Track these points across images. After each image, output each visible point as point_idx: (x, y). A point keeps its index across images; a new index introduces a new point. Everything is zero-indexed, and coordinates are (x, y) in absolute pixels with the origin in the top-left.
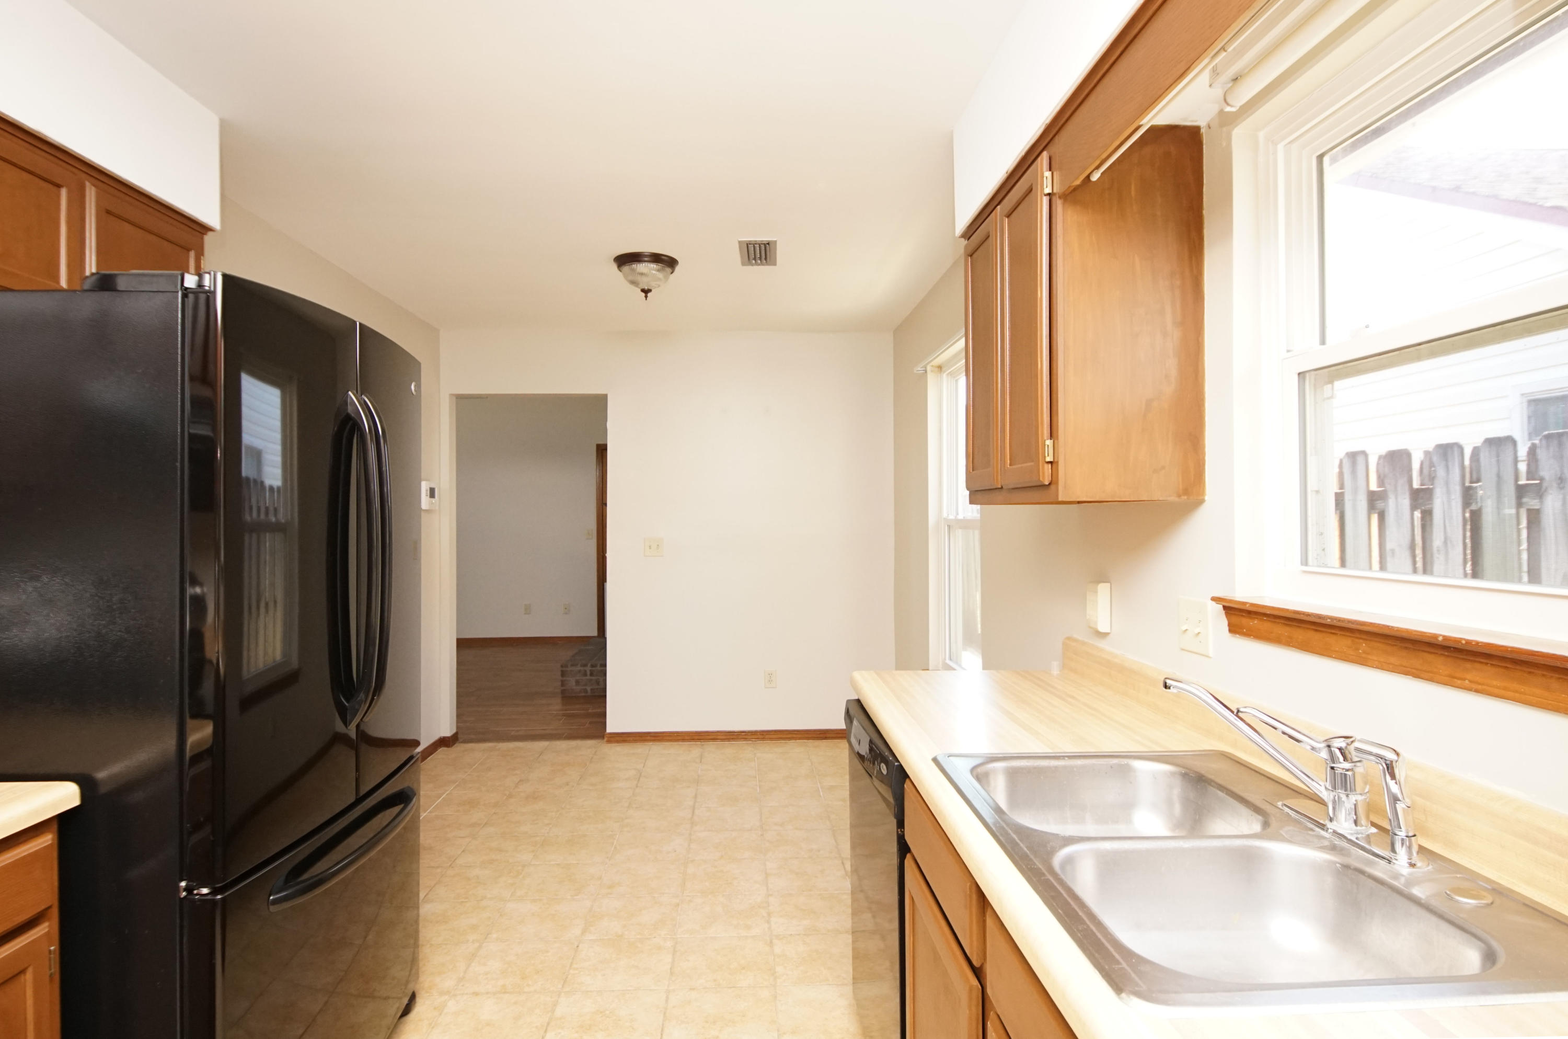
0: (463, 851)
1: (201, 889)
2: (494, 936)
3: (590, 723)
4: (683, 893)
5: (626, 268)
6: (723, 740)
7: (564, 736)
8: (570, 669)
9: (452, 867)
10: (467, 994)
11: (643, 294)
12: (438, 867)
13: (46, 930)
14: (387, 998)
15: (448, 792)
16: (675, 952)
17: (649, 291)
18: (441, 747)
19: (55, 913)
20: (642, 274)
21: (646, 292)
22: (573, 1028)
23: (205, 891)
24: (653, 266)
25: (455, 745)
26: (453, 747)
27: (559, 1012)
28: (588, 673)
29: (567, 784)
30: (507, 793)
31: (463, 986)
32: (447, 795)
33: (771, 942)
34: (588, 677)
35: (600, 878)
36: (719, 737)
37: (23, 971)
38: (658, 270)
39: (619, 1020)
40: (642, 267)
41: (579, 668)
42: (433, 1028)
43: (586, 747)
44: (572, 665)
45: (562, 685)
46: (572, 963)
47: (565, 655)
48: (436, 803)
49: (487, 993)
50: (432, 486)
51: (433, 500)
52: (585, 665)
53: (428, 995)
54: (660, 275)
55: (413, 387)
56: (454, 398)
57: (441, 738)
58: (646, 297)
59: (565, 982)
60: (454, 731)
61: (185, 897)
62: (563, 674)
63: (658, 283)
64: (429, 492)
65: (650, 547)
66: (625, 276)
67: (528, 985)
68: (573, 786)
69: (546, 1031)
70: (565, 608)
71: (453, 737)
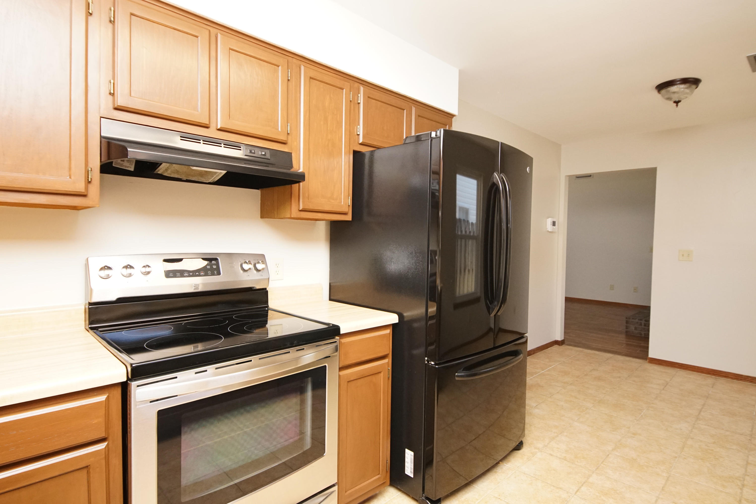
0: (558, 393)
1: (432, 362)
2: (565, 434)
3: (640, 351)
4: (681, 453)
5: (663, 91)
6: (732, 378)
7: (623, 354)
8: (631, 320)
9: (551, 398)
10: (547, 453)
11: (675, 104)
12: (544, 396)
13: (388, 361)
14: (510, 440)
15: (555, 365)
16: (668, 479)
17: (679, 101)
18: (556, 345)
19: (390, 356)
20: (674, 93)
21: (677, 102)
22: (597, 490)
23: (433, 363)
24: (682, 86)
25: (563, 345)
26: (562, 346)
27: (591, 480)
28: (643, 324)
29: (620, 377)
30: (585, 373)
31: (546, 449)
32: (555, 366)
33: (740, 501)
34: (643, 327)
35: (629, 428)
36: (729, 376)
37: (380, 372)
38: (687, 88)
39: (624, 498)
40: (674, 89)
41: (637, 320)
42: (529, 460)
43: (635, 363)
44: (633, 319)
45: (627, 328)
46: (603, 462)
47: (630, 313)
48: (549, 368)
49: (557, 457)
50: (554, 220)
51: (554, 227)
52: (641, 320)
53: (529, 446)
54: (687, 91)
55: (528, 169)
56: (568, 177)
57: (556, 340)
58: (677, 105)
59: (597, 468)
60: (563, 339)
61: (427, 364)
62: (627, 322)
63: (685, 96)
64: (552, 223)
65: (683, 255)
66: (663, 96)
67: (577, 462)
68: (623, 380)
69: (582, 485)
70: (635, 289)
71: (562, 342)
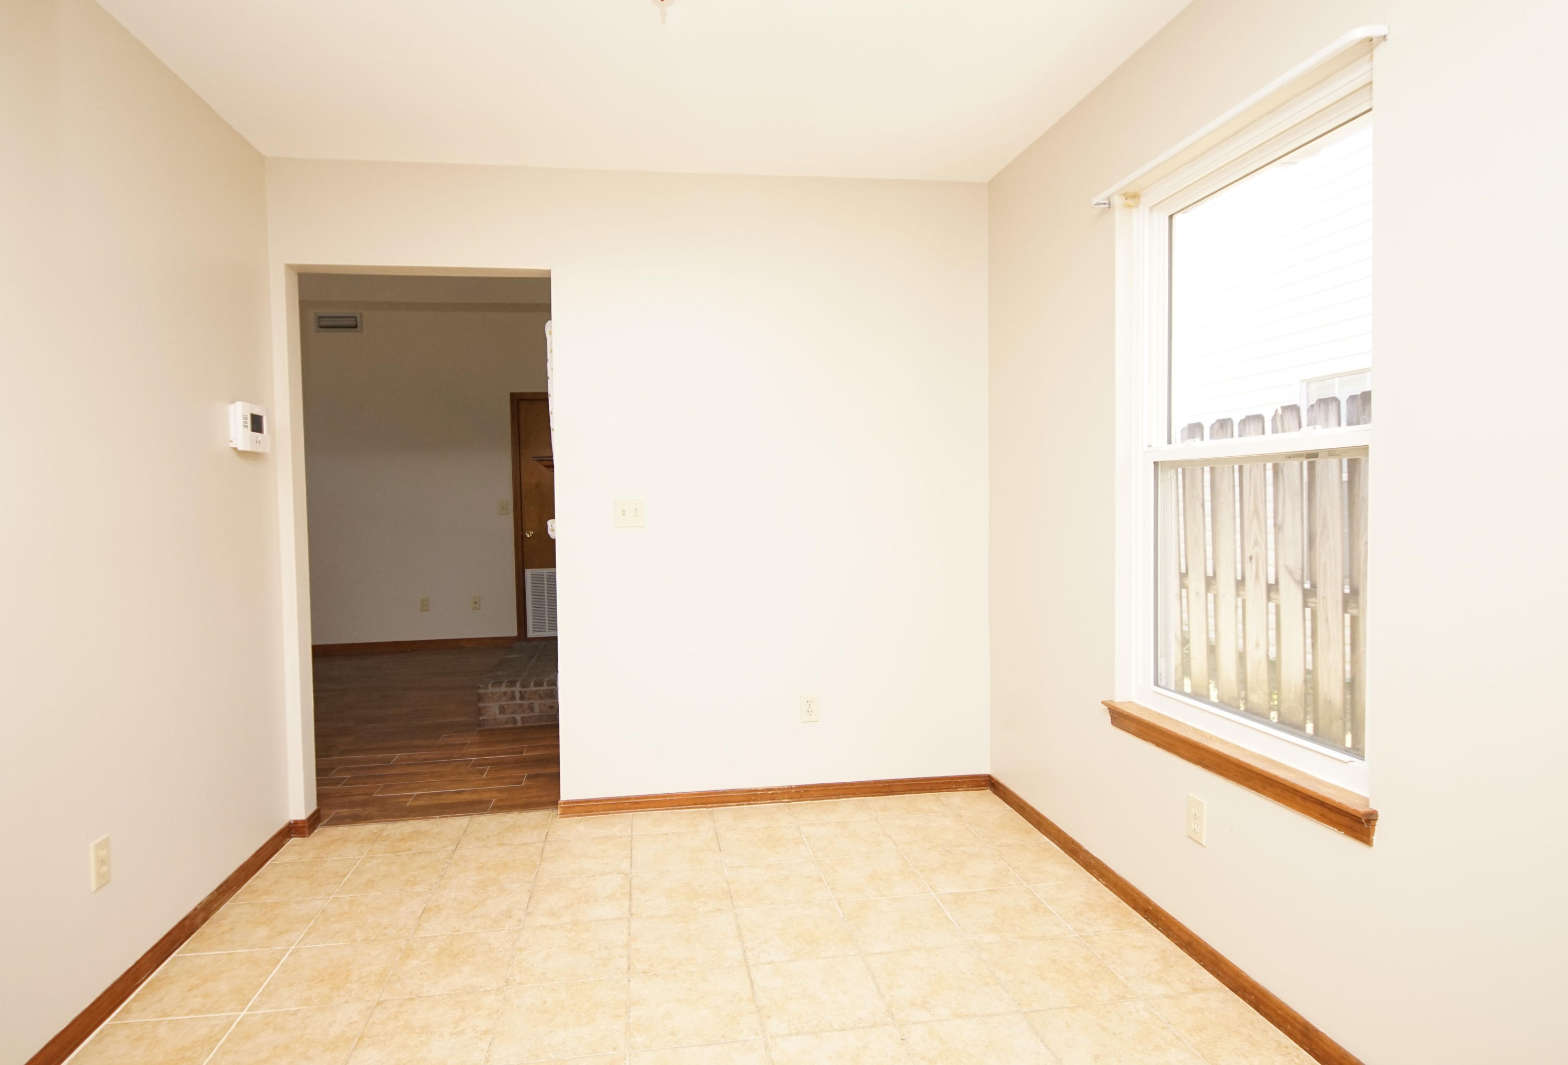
3: (529, 777)
7: (493, 804)
8: (490, 689)
18: (291, 837)
25: (316, 831)
26: (312, 836)
28: (518, 695)
34: (518, 701)
41: (503, 689)
43: (532, 827)
44: (494, 685)
45: (480, 713)
50: (257, 412)
51: (256, 435)
52: (512, 684)
56: (296, 275)
57: (290, 824)
60: (314, 807)
62: (481, 698)
64: (250, 422)
65: (624, 513)
70: (475, 603)
71: (311, 821)
